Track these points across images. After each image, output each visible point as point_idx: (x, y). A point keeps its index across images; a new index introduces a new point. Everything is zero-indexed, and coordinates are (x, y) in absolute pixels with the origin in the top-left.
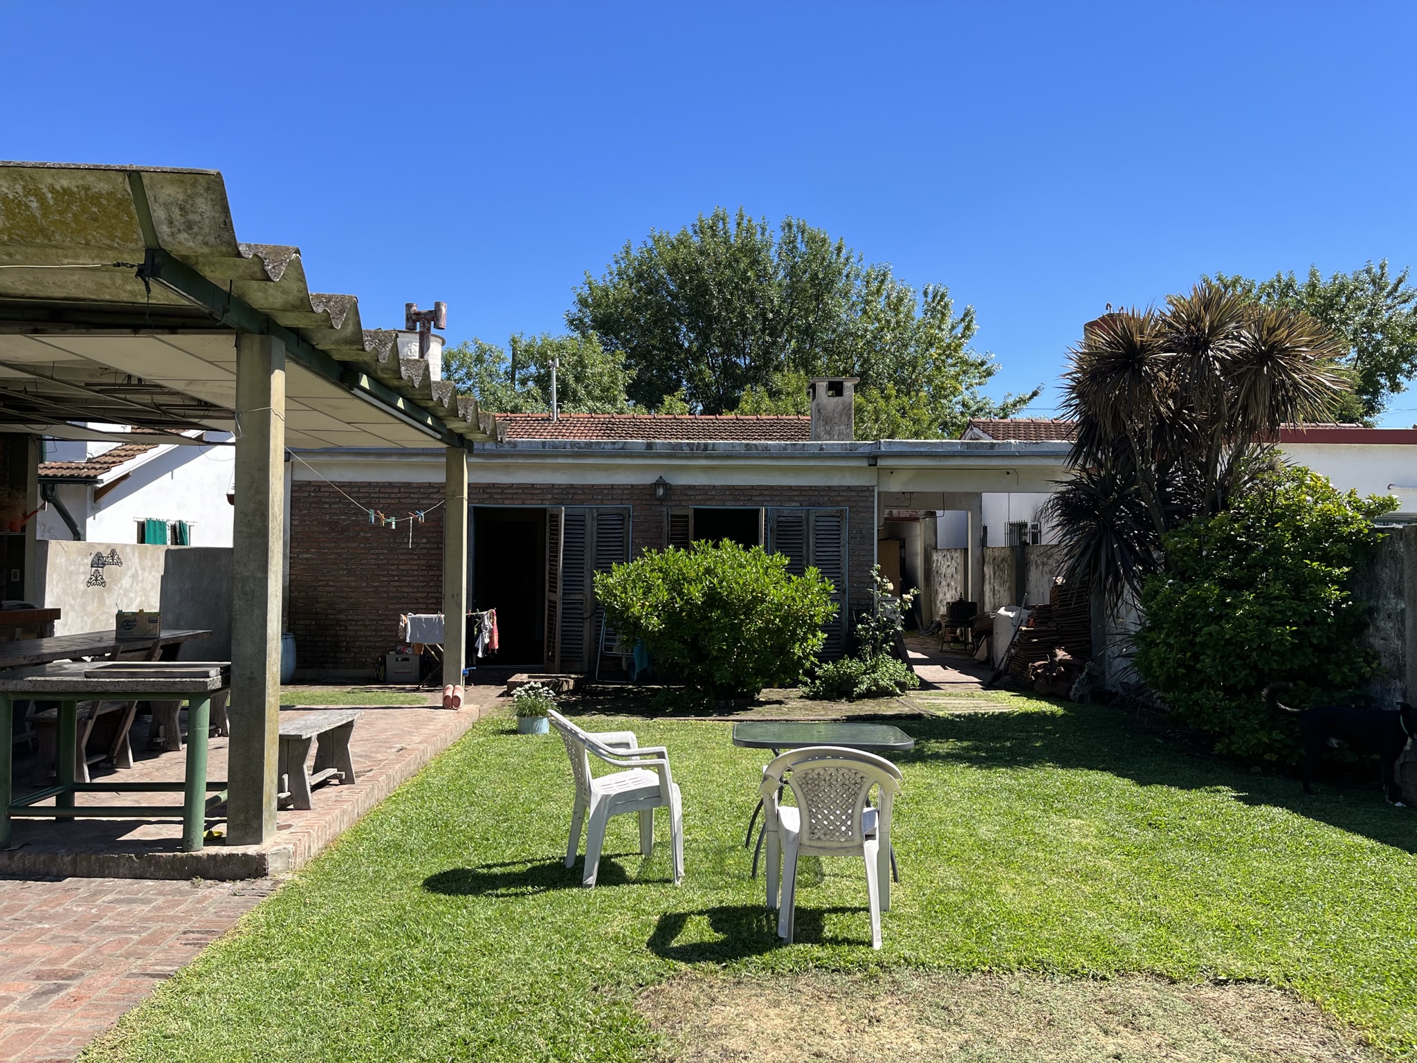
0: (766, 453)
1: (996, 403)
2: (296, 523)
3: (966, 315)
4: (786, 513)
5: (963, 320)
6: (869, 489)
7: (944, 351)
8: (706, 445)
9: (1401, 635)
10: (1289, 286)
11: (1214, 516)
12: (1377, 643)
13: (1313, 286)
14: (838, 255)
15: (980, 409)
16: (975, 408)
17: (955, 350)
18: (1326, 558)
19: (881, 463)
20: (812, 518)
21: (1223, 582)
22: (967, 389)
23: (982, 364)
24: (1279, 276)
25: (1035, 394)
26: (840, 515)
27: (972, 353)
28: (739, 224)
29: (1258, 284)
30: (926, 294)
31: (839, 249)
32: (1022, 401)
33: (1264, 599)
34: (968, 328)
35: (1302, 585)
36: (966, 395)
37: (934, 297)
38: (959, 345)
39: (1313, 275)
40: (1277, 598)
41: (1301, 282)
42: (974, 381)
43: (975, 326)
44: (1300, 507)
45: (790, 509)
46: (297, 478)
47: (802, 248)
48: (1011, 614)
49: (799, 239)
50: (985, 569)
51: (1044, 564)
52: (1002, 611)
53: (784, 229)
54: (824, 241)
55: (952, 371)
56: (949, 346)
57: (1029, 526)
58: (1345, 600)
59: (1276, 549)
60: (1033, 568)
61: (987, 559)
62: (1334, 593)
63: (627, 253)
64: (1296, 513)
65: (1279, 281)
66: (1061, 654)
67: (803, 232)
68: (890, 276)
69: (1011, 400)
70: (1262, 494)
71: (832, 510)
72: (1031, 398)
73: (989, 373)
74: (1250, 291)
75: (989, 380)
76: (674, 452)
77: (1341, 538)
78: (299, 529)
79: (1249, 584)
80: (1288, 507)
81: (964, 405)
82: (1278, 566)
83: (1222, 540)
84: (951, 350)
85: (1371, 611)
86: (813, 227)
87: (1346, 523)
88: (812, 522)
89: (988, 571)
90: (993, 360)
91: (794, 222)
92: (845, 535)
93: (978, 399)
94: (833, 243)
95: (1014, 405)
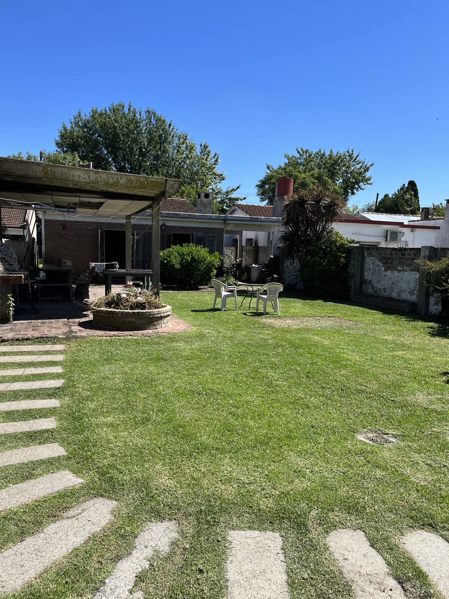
0: (194, 217)
1: (224, 190)
2: (46, 233)
3: (215, 155)
4: (199, 235)
5: (214, 157)
6: (223, 229)
7: (208, 169)
8: (177, 214)
9: (354, 269)
10: (324, 155)
11: (318, 242)
12: (349, 270)
13: (331, 156)
14: (169, 127)
15: (219, 192)
16: (216, 191)
17: (212, 169)
18: (341, 252)
19: (227, 222)
20: (207, 237)
21: (320, 257)
22: (214, 184)
23: (221, 175)
24: (320, 150)
25: (238, 188)
26: (214, 236)
27: (218, 170)
28: (129, 110)
29: (314, 153)
30: (201, 145)
31: (170, 125)
32: (233, 190)
33: (329, 261)
34: (216, 161)
35: (337, 258)
36: (214, 186)
37: (204, 147)
38: (214, 168)
39: (331, 152)
40: (332, 261)
41: (327, 153)
42: (217, 181)
43: (219, 160)
44: (337, 241)
45: (200, 234)
46: (46, 218)
47: (154, 121)
48: (257, 266)
49: (153, 118)
50: (243, 253)
51: (264, 252)
52: (253, 265)
53: (146, 113)
54: (164, 121)
55: (209, 177)
56: (210, 167)
57: (254, 240)
58: (344, 261)
59: (332, 250)
60: (260, 253)
61: (244, 250)
62: (342, 260)
63: (79, 115)
64: (336, 242)
65: (320, 152)
66: (275, 276)
67: (154, 115)
68: (188, 137)
69: (229, 189)
70: (329, 238)
71: (212, 235)
72: (237, 189)
73: (223, 179)
74: (311, 155)
75: (223, 181)
76: (168, 215)
77: (344, 248)
78: (47, 235)
79: (325, 258)
80: (334, 241)
81: (212, 190)
82: (332, 254)
83: (320, 247)
84: (211, 169)
85: (349, 264)
86: (158, 114)
87: (346, 245)
88: (207, 238)
89: (244, 253)
90: (225, 174)
91: (151, 111)
92: (216, 243)
93: (218, 188)
94: (168, 122)
95: (231, 191)
